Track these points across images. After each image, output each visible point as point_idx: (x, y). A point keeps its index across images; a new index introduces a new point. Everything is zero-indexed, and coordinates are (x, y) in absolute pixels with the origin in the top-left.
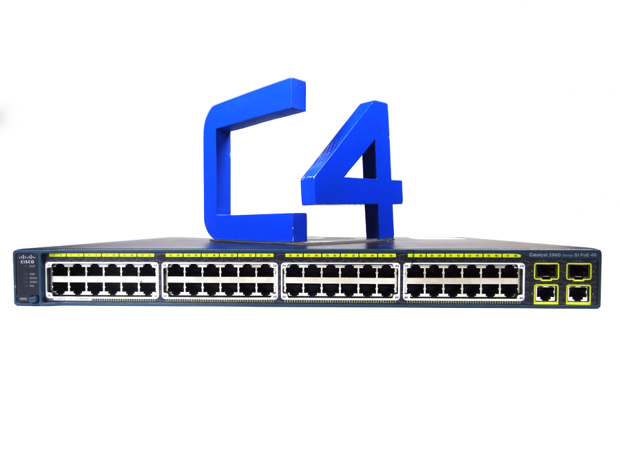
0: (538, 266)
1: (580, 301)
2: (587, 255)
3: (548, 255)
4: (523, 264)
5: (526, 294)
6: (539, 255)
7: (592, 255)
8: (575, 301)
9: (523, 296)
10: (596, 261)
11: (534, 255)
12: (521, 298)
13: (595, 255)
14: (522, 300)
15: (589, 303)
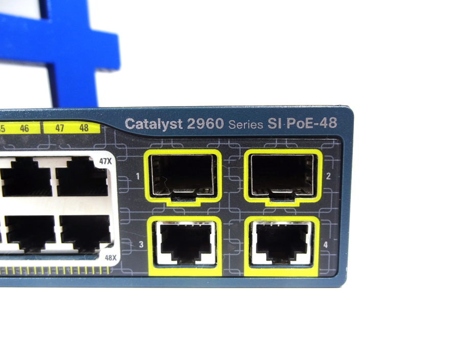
0: (154, 159)
1: (288, 265)
2: (307, 124)
3: (185, 124)
4: (107, 154)
5: (123, 247)
6: (154, 125)
7: (324, 123)
8: (274, 265)
9: (116, 250)
10: (335, 143)
11: (140, 125)
12: (108, 258)
13: (333, 123)
14: (114, 263)
15: (314, 272)
